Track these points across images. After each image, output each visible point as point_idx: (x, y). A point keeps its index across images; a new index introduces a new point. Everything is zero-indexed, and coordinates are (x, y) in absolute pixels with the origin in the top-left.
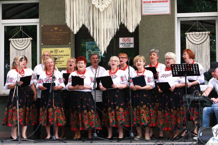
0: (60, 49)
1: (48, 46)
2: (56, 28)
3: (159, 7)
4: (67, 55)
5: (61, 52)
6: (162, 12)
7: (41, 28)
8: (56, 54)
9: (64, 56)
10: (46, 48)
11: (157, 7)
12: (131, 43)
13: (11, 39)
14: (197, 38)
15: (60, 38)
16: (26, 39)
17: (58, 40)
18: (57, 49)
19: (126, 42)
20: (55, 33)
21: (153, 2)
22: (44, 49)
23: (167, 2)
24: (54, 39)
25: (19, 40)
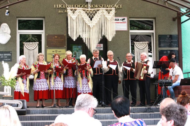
0: (59, 50)
1: (51, 48)
2: (56, 37)
3: (120, 26)
4: (63, 54)
5: (60, 52)
6: (122, 29)
7: (46, 36)
8: (57, 53)
9: (61, 55)
10: (50, 49)
11: (119, 26)
12: (101, 48)
13: (25, 43)
14: (140, 45)
15: (58, 43)
16: (35, 43)
17: (58, 44)
18: (57, 50)
19: (98, 47)
20: (55, 40)
21: (117, 23)
22: (48, 50)
23: (125, 23)
24: (55, 44)
25: (30, 44)
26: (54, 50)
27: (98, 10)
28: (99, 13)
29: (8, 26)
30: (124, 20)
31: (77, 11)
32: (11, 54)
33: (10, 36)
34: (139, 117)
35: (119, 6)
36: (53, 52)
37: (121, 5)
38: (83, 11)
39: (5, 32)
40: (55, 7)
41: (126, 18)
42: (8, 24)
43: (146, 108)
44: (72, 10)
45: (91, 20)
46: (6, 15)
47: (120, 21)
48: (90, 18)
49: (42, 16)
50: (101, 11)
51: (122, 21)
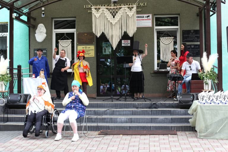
0: (88, 46)
2: (86, 34)
4: (92, 50)
5: (89, 48)
6: (147, 25)
7: (77, 34)
8: (86, 49)
9: (90, 51)
12: (128, 43)
14: (166, 41)
16: (68, 40)
17: (87, 41)
18: (87, 46)
19: (126, 42)
20: (85, 37)
21: (142, 20)
22: (79, 46)
23: (150, 20)
24: (84, 41)
25: (64, 41)
26: (84, 46)
27: (120, 8)
28: (121, 11)
29: (44, 26)
30: (148, 17)
31: (101, 9)
32: (47, 50)
33: (46, 35)
34: (140, 113)
35: (144, 4)
36: (83, 48)
37: (146, 3)
38: (106, 10)
39: (41, 31)
40: (85, 7)
41: (151, 15)
42: (44, 24)
43: (151, 103)
44: (96, 9)
45: (114, 17)
46: (42, 16)
47: (145, 18)
48: (112, 15)
49: (74, 16)
50: (123, 9)
51: (146, 18)
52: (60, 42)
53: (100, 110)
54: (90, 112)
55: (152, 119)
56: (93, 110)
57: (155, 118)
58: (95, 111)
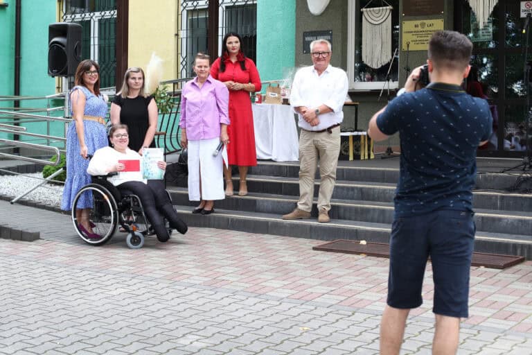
0: (428, 22)
1: (412, 17)
5: (430, 25)
10: (409, 20)
13: (364, 10)
15: (428, 5)
16: (384, 8)
17: (426, 8)
18: (425, 21)
24: (420, 7)
25: (373, 10)
26: (418, 22)
32: (331, 35)
36: (416, 26)
52: (365, 13)
53: (374, 189)
54: (351, 193)
55: (485, 221)
56: (357, 188)
57: (493, 219)
58: (361, 189)
